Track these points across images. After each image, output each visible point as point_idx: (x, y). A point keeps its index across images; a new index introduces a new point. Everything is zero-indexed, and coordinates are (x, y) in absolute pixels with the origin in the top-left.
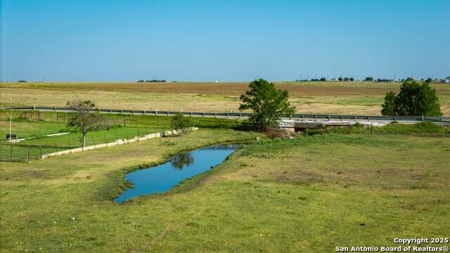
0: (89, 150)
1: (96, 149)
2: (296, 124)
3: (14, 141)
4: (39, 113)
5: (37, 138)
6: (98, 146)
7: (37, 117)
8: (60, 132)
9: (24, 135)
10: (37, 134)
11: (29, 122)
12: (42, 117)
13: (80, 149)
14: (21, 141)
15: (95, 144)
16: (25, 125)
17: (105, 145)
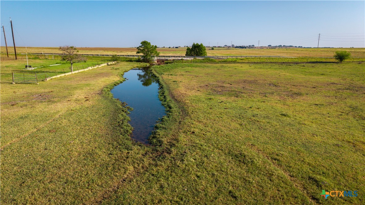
0: (75, 73)
1: (79, 73)
2: (157, 59)
3: (30, 69)
4: (45, 56)
5: (44, 67)
6: (80, 71)
7: (44, 58)
8: (57, 64)
9: (37, 65)
10: (44, 65)
11: (40, 59)
12: (47, 57)
13: (70, 73)
14: (34, 69)
15: (78, 70)
16: (38, 61)
17: (83, 70)
